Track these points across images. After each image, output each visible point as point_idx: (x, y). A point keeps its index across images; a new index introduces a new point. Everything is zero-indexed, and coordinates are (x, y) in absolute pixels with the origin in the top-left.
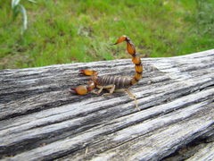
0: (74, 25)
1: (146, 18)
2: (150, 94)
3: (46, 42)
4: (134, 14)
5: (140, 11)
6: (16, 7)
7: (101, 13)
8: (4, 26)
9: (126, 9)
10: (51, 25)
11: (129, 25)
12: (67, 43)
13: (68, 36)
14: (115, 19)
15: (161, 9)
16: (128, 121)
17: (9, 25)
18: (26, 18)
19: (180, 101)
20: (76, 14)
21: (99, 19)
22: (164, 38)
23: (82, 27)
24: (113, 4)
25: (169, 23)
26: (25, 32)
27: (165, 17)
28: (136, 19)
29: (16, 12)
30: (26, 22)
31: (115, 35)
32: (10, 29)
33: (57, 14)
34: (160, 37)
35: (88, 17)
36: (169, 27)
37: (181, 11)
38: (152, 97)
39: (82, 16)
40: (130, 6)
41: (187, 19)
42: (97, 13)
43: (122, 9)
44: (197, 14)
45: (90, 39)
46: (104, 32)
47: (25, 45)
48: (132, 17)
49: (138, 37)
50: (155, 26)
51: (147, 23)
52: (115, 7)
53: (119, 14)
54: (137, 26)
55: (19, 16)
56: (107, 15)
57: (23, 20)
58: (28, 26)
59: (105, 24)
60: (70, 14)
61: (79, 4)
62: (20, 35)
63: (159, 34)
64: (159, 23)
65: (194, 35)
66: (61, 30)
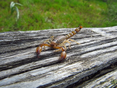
0: (43, 17)
1: (81, 13)
2: (93, 41)
3: (29, 25)
4: (75, 11)
5: (77, 9)
6: (13, 8)
7: (57, 10)
8: (6, 18)
9: (70, 9)
10: (31, 17)
11: (72, 16)
12: (40, 26)
13: (40, 22)
14: (65, 14)
15: (88, 8)
16: (85, 51)
17: (9, 17)
18: (18, 13)
19: (109, 44)
20: (44, 11)
21: (56, 14)
22: (91, 23)
23: (47, 18)
24: (63, 6)
25: (93, 15)
26: (18, 20)
27: (91, 12)
28: (76, 14)
29: (13, 10)
30: (18, 15)
31: (65, 22)
32: (10, 19)
33: (34, 11)
34: (89, 23)
35: (50, 13)
36: (94, 17)
37: (99, 9)
38: (95, 42)
39: (47, 12)
40: (72, 7)
41: (102, 13)
42: (55, 10)
43: (68, 9)
44: (108, 10)
45: (52, 24)
46: (59, 20)
47: (18, 27)
48: (73, 13)
49: (77, 23)
50: (86, 17)
51: (81, 16)
52: (64, 7)
53: (66, 11)
54: (76, 17)
55: (15, 13)
56: (60, 11)
57: (17, 14)
58: (19, 17)
59: (59, 16)
60: (41, 11)
61: (45, 6)
62: (15, 22)
63: (89, 21)
64: (88, 15)
65: (107, 21)
66: (36, 20)
